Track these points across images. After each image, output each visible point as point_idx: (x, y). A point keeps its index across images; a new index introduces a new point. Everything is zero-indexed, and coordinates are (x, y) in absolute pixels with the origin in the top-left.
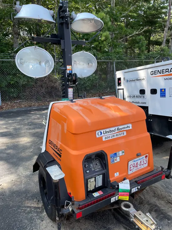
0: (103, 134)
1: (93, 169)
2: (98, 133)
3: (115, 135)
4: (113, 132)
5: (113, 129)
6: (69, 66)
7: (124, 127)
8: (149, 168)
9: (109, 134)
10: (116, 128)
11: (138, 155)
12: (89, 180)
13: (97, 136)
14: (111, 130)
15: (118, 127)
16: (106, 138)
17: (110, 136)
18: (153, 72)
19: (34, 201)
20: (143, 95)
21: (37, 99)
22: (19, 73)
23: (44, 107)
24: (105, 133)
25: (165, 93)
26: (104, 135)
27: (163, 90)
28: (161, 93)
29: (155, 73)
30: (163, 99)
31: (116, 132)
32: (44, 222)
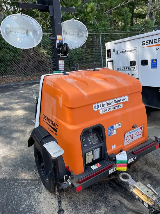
0: (100, 108)
1: (90, 143)
2: (95, 106)
3: (112, 108)
4: (110, 105)
5: (110, 101)
6: (59, 36)
7: (121, 100)
8: (144, 139)
9: (106, 107)
10: (113, 100)
11: (134, 127)
12: (87, 154)
13: (94, 110)
14: (107, 103)
15: (114, 100)
16: (103, 111)
17: (107, 109)
18: (144, 42)
19: (31, 173)
20: (133, 67)
21: (25, 74)
22: (5, 48)
23: (33, 82)
24: (102, 106)
25: (156, 64)
26: (102, 108)
27: (155, 61)
28: (153, 63)
29: (146, 43)
30: (154, 69)
31: (113, 104)
32: (42, 194)
